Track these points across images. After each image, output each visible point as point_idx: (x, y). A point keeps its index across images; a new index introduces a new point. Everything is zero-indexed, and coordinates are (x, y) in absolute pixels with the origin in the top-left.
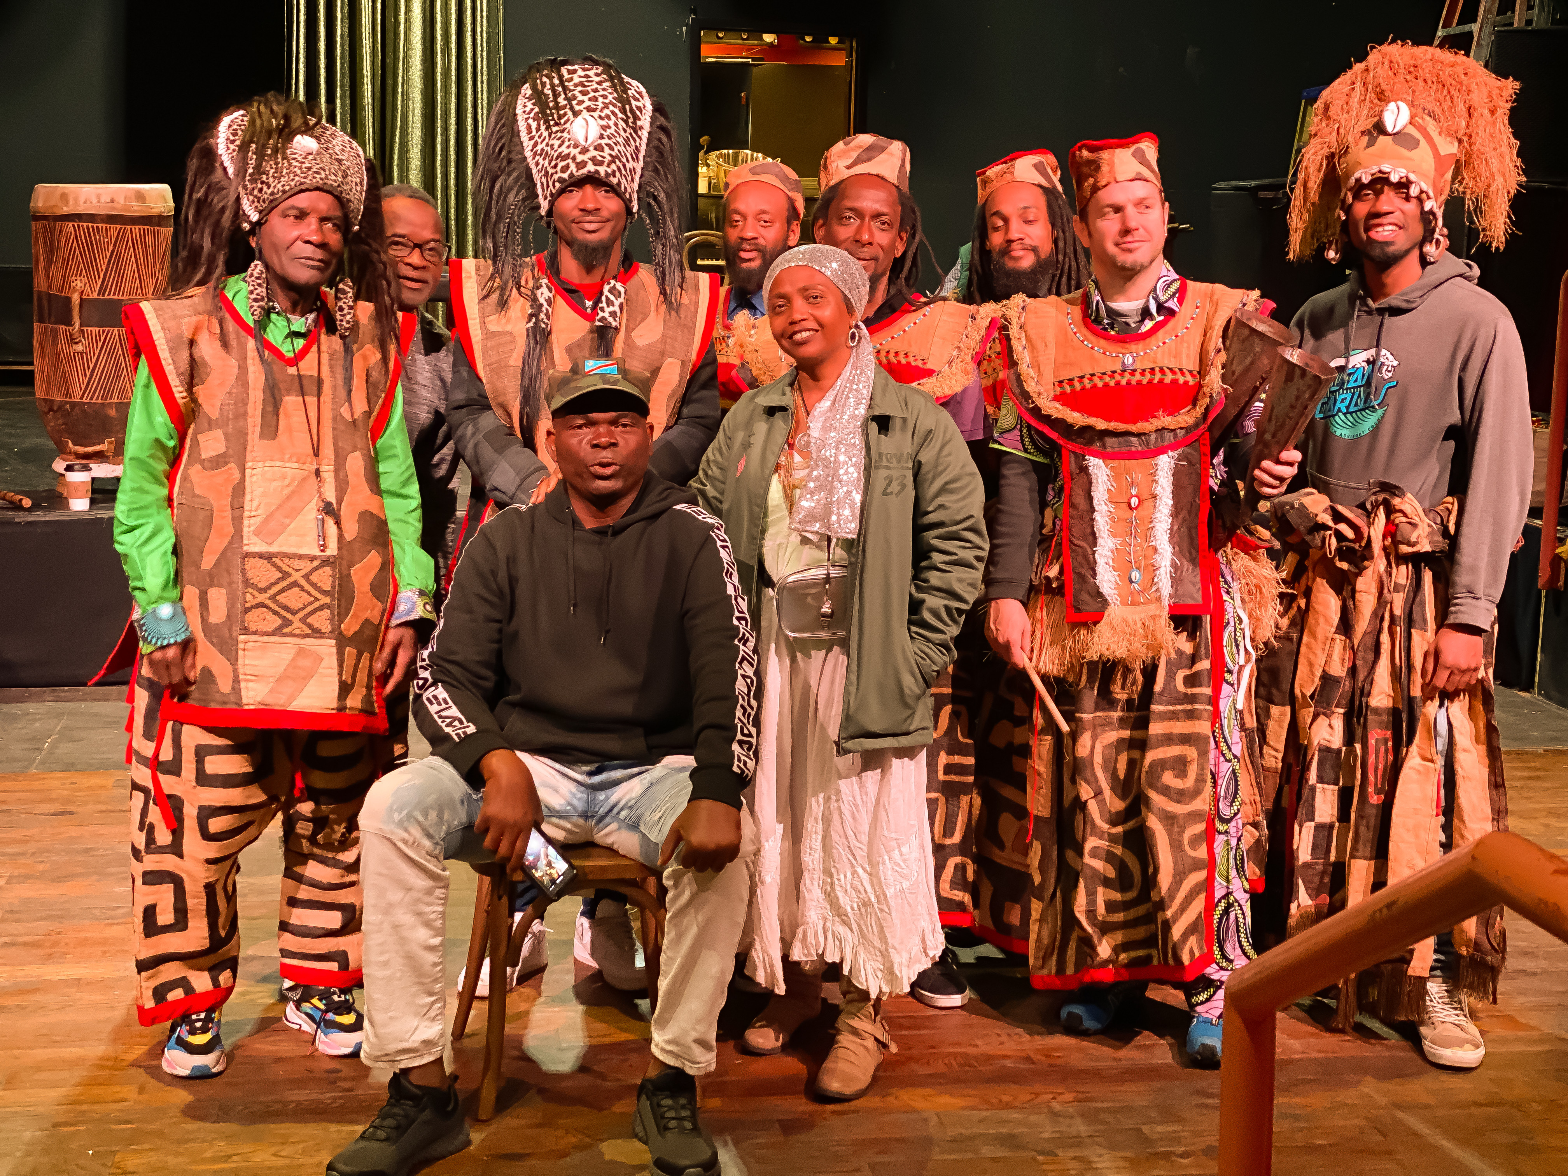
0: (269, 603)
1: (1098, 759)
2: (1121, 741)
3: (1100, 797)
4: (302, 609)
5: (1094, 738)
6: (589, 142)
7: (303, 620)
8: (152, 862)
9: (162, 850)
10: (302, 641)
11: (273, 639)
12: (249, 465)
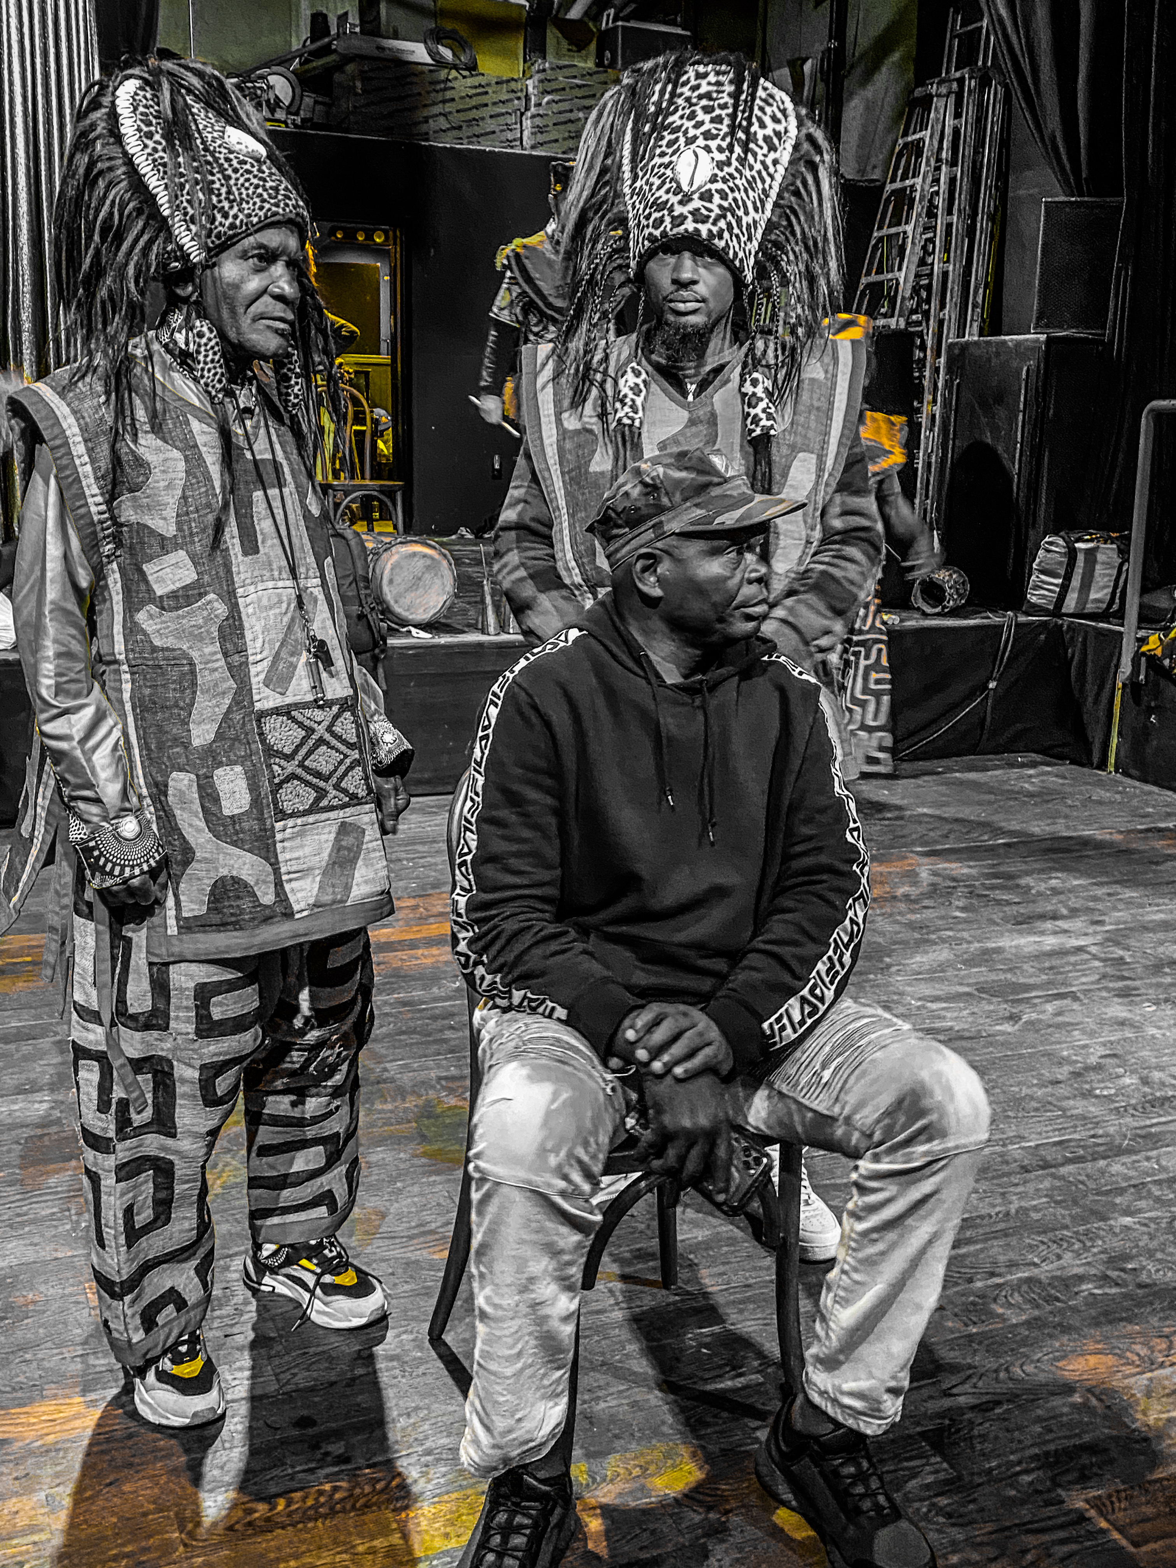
0: (299, 771)
4: (335, 770)
7: (337, 787)
8: (128, 1150)
9: (143, 1131)
10: (341, 813)
11: (311, 819)
12: (240, 592)
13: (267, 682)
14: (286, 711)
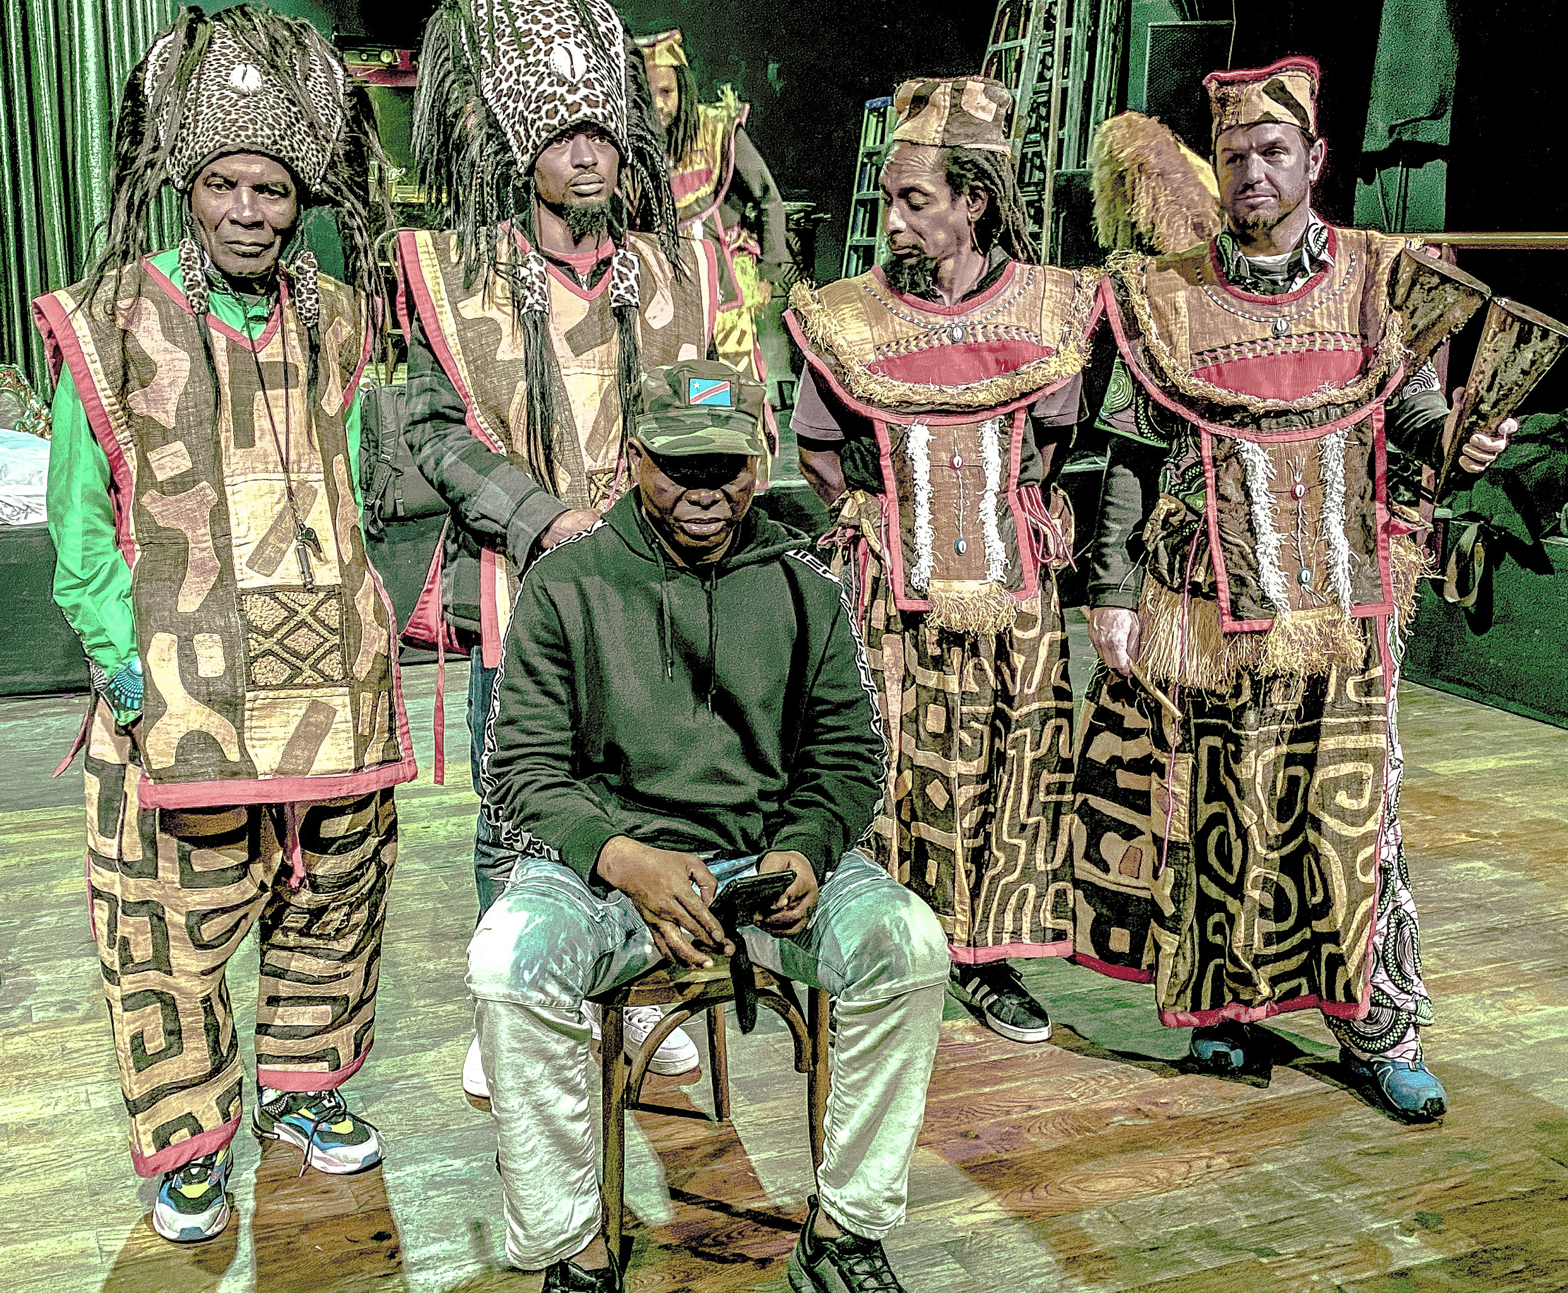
0: (276, 648)
1: (1259, 779)
2: (1280, 757)
4: (312, 652)
5: (1257, 757)
6: (578, 77)
8: (132, 982)
9: (143, 967)
10: (314, 692)
12: (228, 481)
13: (251, 564)
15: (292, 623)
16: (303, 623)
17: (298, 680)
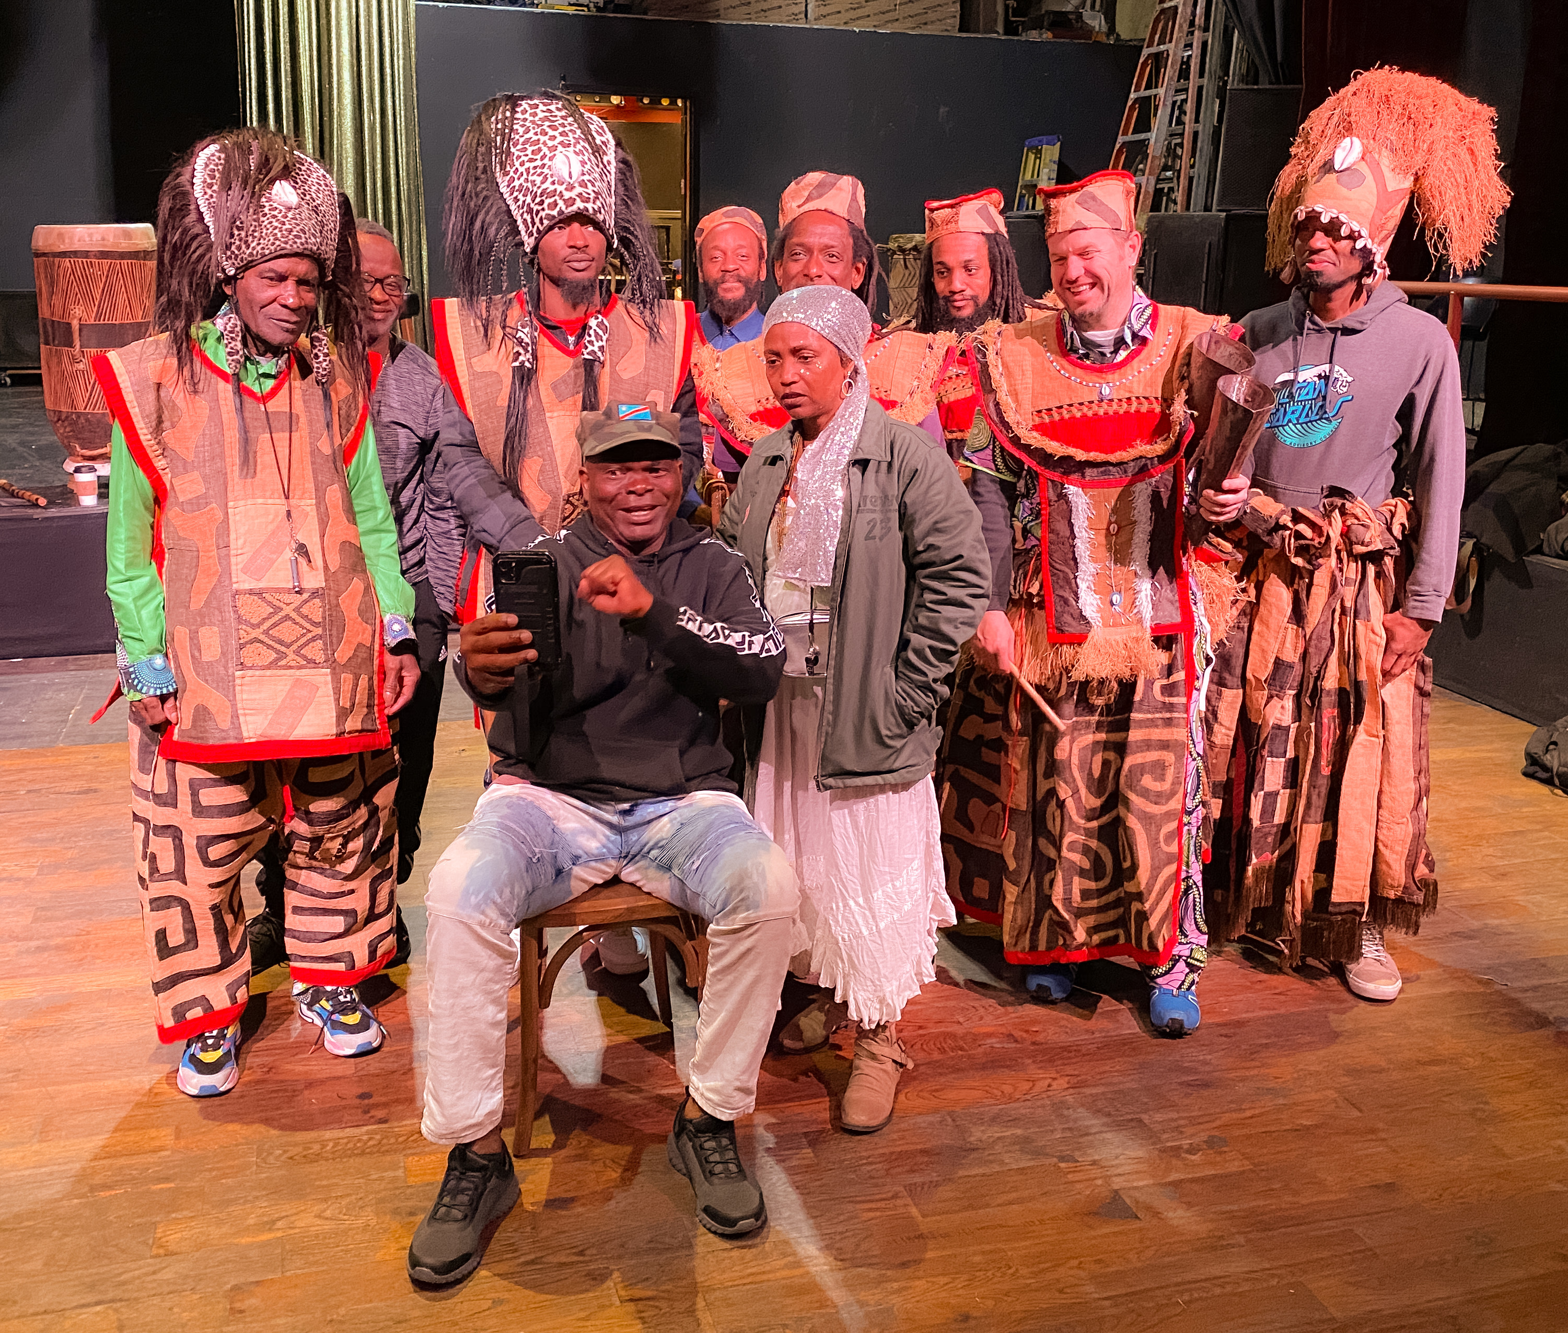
0: (262, 637)
1: (1075, 760)
2: (1096, 743)
3: (1076, 796)
4: (296, 641)
5: (1072, 741)
6: (574, 178)
7: (297, 653)
8: (157, 889)
9: (166, 877)
10: (298, 672)
11: (268, 672)
12: (231, 504)
13: (245, 570)
14: (259, 593)
15: (277, 618)
16: (287, 617)
17: (283, 663)
